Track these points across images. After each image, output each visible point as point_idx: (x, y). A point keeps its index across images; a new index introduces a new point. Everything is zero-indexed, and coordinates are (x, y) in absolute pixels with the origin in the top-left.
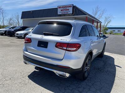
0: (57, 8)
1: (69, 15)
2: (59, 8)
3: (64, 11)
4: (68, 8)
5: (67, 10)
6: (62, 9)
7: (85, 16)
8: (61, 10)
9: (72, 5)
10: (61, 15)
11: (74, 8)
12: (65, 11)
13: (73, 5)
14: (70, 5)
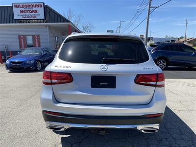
0: (12, 6)
1: (38, 21)
2: (16, 6)
3: (27, 14)
4: (34, 9)
5: (33, 11)
6: (22, 9)
7: (67, 23)
8: (22, 12)
9: (42, 4)
10: (21, 20)
11: (47, 9)
12: (29, 14)
13: (44, 3)
14: (38, 4)
